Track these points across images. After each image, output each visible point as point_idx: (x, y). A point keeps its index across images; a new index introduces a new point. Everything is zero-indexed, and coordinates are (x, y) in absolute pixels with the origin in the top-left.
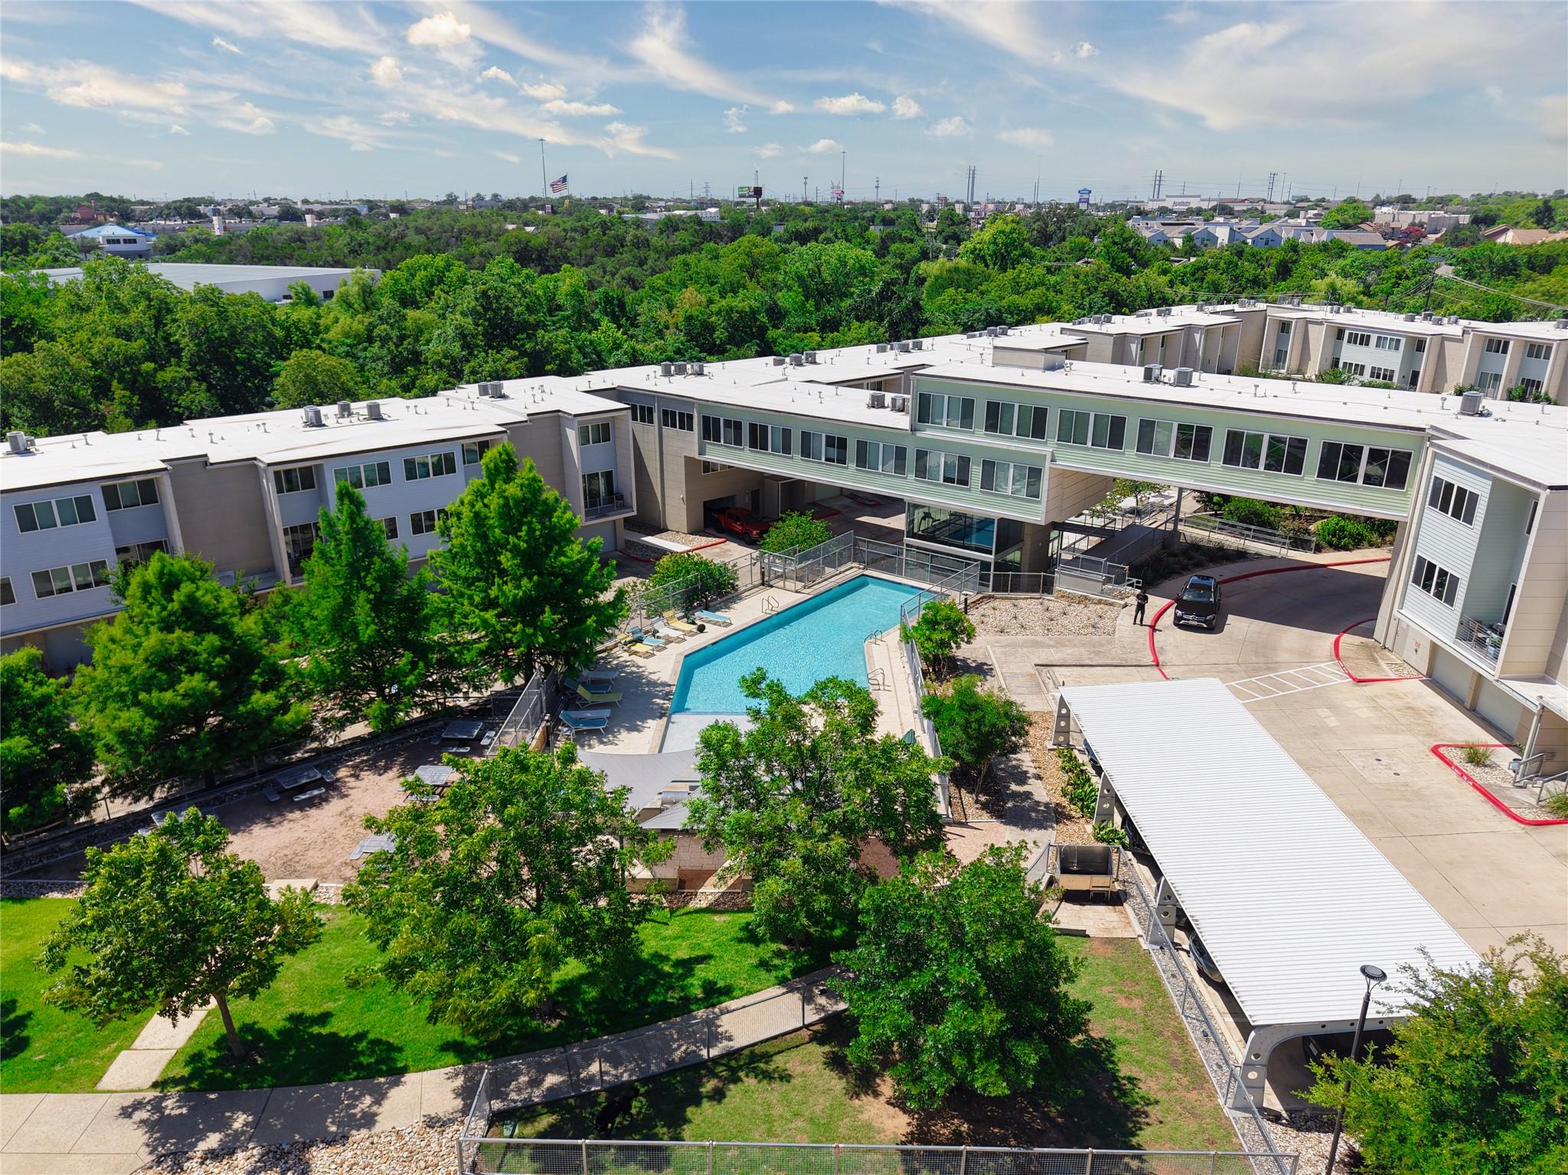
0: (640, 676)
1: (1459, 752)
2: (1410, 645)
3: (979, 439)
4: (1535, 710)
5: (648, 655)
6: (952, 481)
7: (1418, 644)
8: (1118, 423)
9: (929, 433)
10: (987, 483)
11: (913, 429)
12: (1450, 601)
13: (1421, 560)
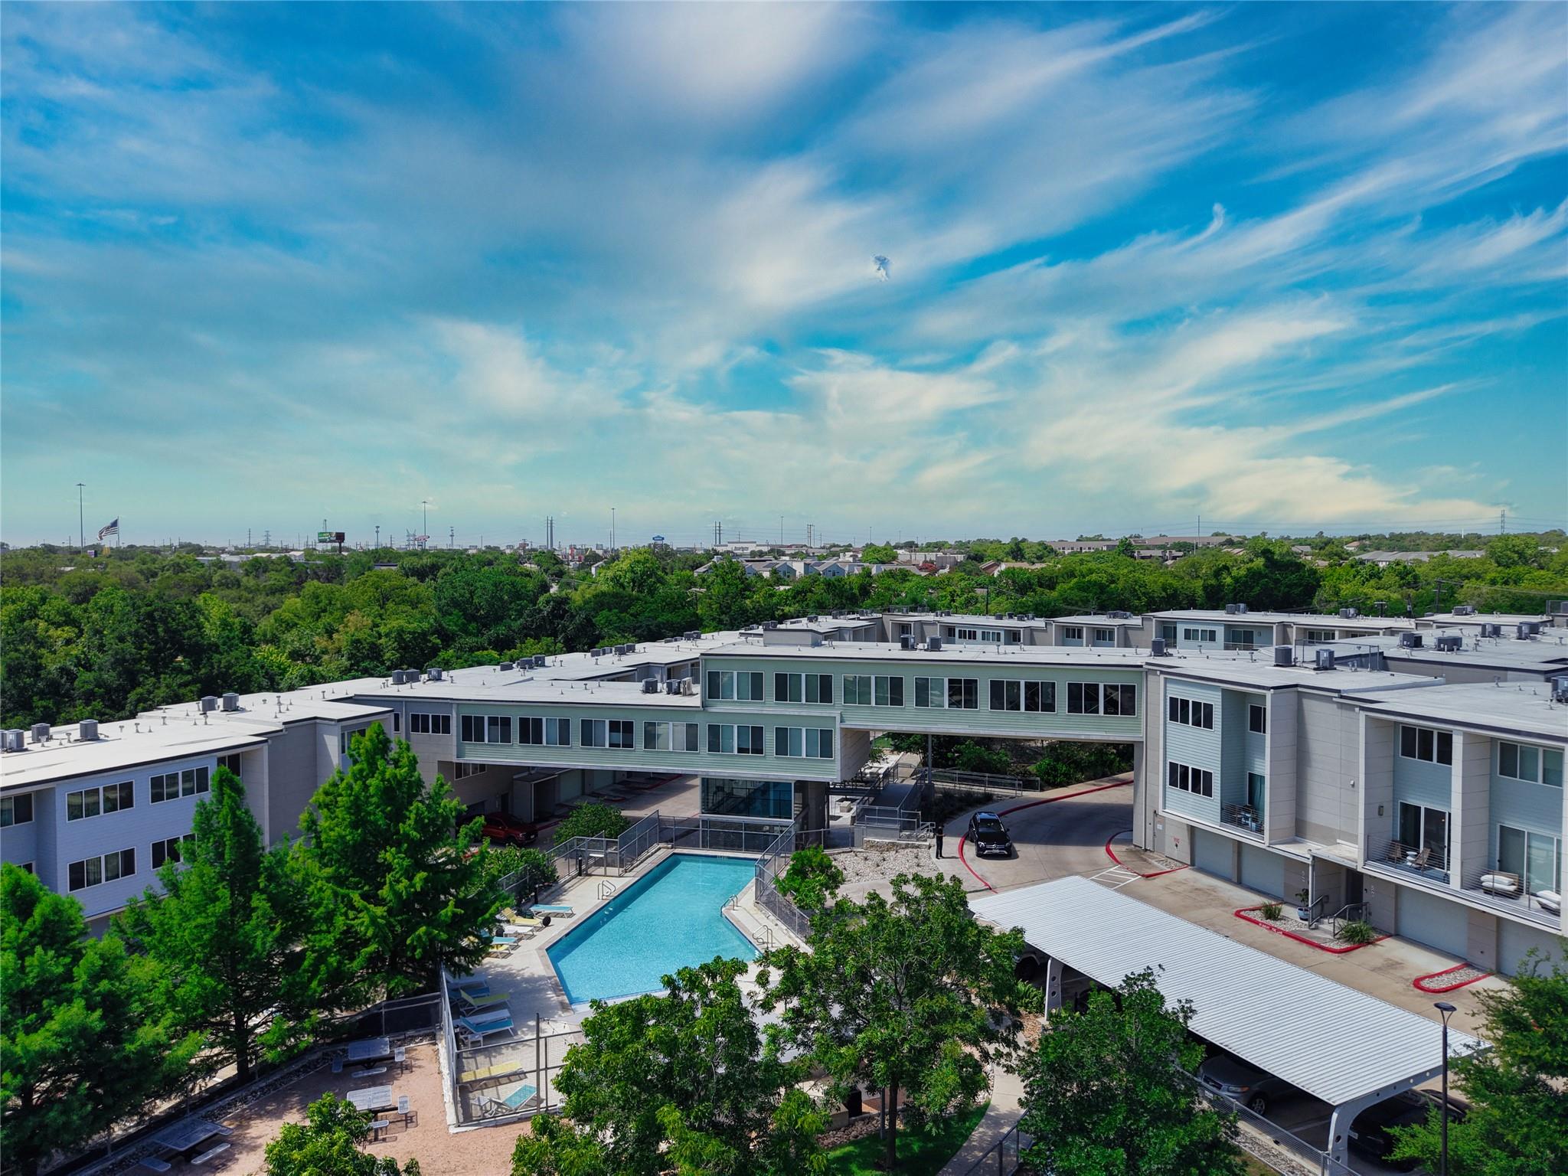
0: (510, 975)
1: (1258, 912)
2: (1169, 843)
3: (770, 710)
4: (1309, 862)
5: (506, 956)
6: (746, 751)
7: (1177, 840)
8: (897, 684)
9: (720, 707)
10: (782, 749)
11: (704, 705)
12: (1208, 792)
13: (1173, 766)
